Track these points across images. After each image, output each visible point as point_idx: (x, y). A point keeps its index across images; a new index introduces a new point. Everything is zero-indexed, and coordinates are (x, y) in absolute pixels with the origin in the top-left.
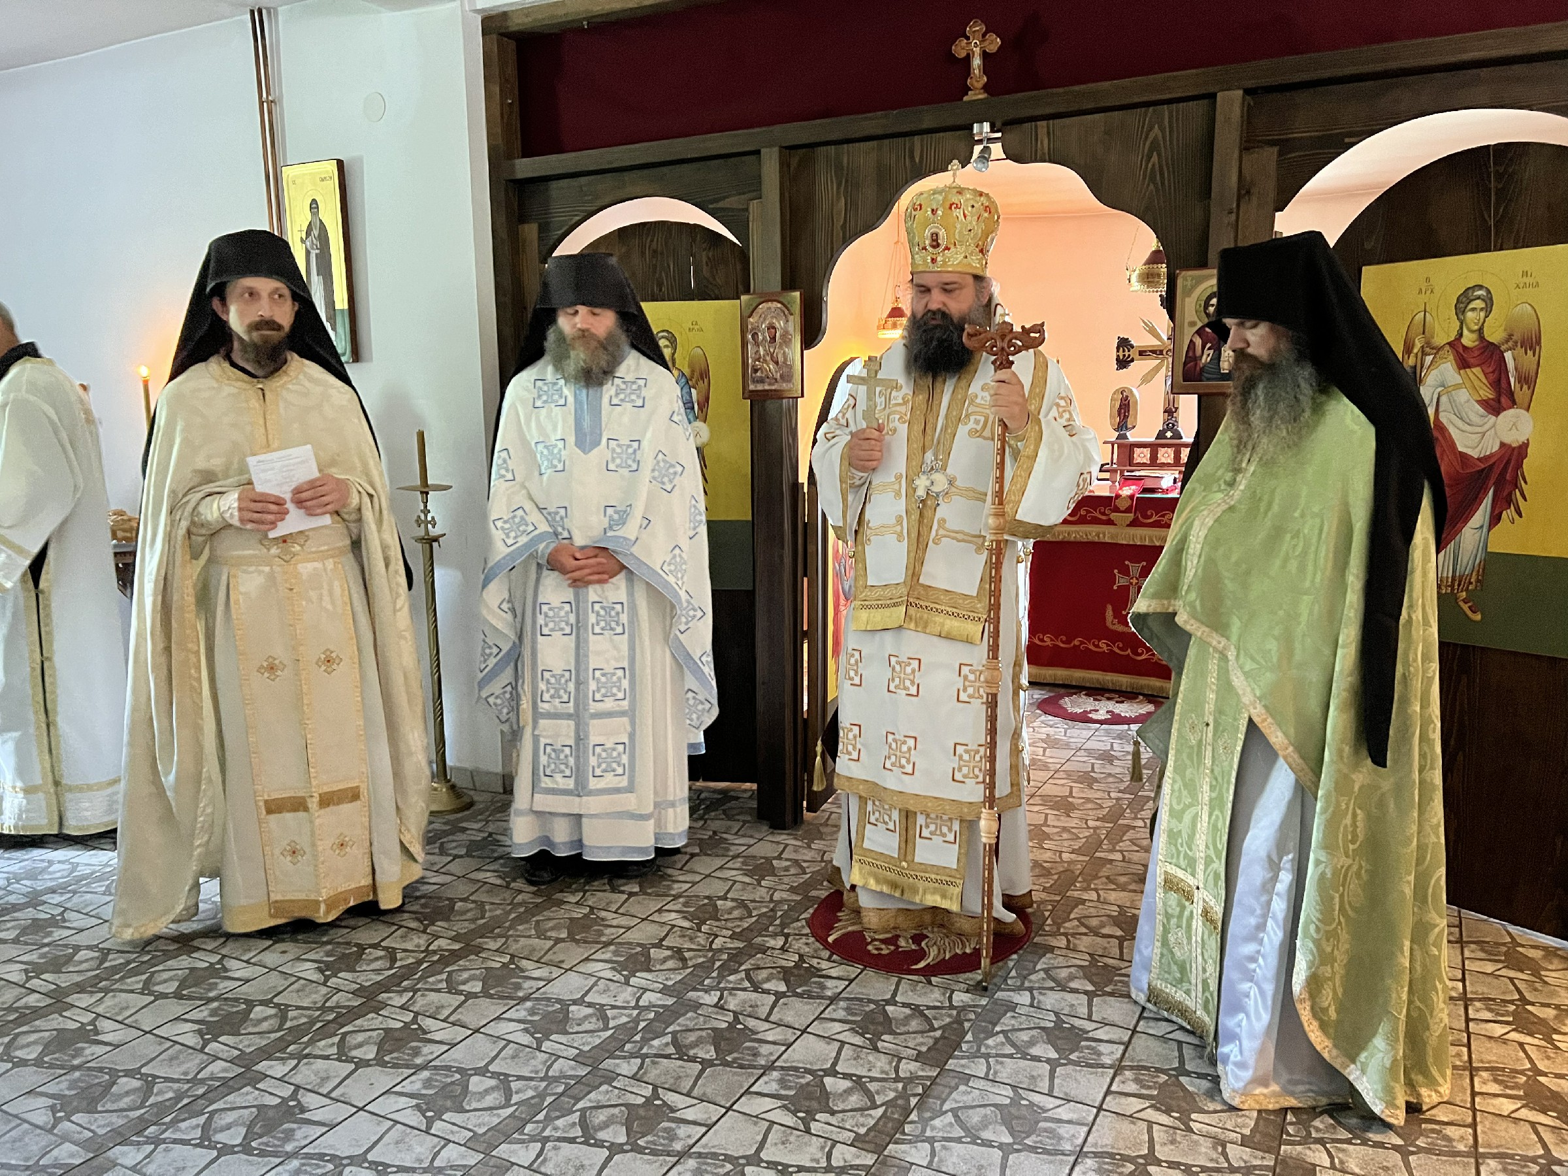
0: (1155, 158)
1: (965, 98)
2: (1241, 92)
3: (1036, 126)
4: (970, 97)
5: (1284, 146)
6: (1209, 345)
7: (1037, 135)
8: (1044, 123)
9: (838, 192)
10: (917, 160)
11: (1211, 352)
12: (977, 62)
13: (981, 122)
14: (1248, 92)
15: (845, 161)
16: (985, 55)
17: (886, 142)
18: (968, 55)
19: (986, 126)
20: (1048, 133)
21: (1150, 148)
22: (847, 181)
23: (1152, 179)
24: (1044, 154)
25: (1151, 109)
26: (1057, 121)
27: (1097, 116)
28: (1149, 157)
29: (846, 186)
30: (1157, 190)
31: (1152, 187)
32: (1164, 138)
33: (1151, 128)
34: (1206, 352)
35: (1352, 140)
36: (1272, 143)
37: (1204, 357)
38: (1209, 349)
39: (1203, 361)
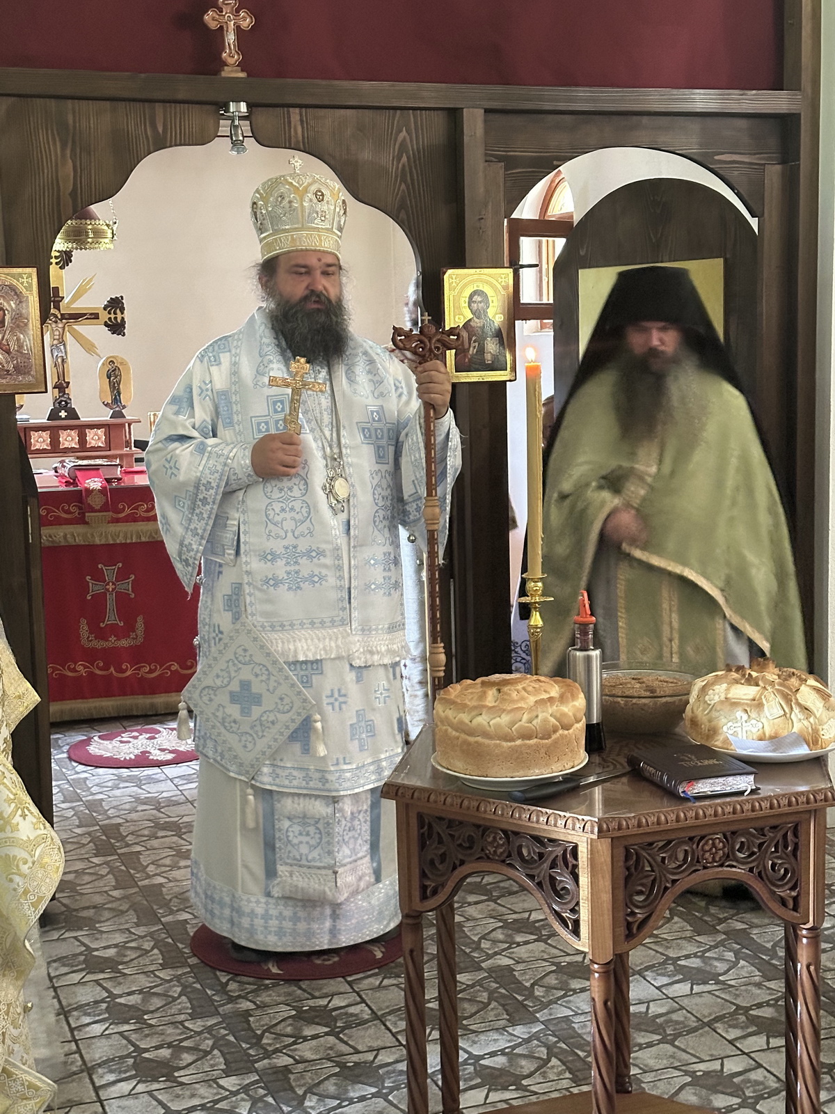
0: (404, 159)
1: (224, 74)
2: (483, 111)
3: (288, 112)
4: (227, 73)
5: (510, 162)
6: (474, 338)
7: (290, 123)
8: (297, 110)
9: (63, 155)
10: (160, 130)
11: (477, 344)
12: (231, 38)
13: (238, 101)
14: (487, 111)
15: (71, 121)
16: (238, 29)
17: (121, 105)
18: (221, 27)
19: (243, 107)
20: (302, 121)
21: (399, 149)
22: (74, 142)
23: (404, 180)
24: (298, 142)
25: (398, 112)
26: (309, 110)
27: (349, 112)
28: (399, 160)
29: (73, 150)
30: (408, 188)
31: (403, 186)
32: (411, 141)
33: (401, 131)
34: (473, 345)
35: (558, 163)
36: (500, 159)
37: (471, 349)
38: (475, 342)
39: (471, 352)
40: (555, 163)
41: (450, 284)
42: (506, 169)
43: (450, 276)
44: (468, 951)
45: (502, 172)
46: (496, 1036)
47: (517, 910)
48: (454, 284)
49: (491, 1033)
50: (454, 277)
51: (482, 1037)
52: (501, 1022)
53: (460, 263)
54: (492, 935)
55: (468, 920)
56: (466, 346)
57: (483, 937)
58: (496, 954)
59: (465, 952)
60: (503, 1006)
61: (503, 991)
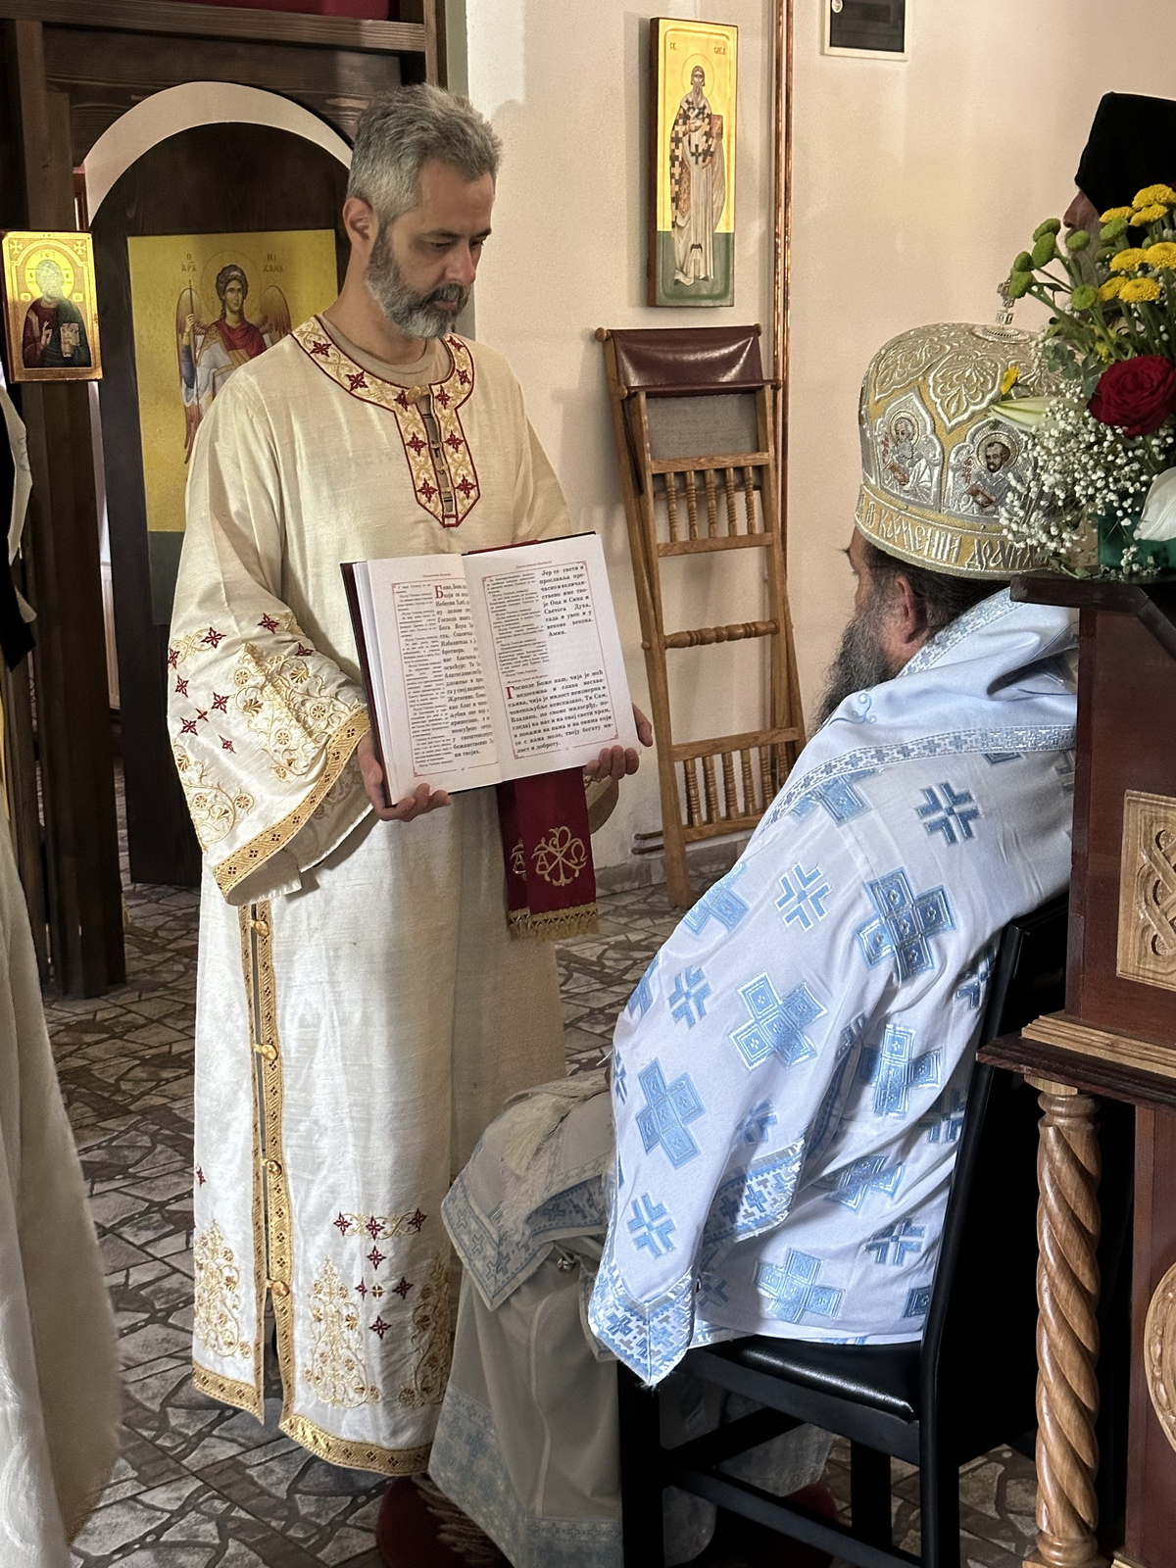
2: (40, 25)
5: (76, 94)
6: (46, 324)
11: (50, 331)
14: (46, 25)
34: (45, 332)
35: (138, 98)
36: (63, 87)
37: (44, 337)
38: (47, 328)
39: (43, 342)
40: (133, 97)
41: (11, 251)
42: (71, 104)
43: (10, 242)
44: (106, 1095)
45: (66, 104)
46: (176, 1179)
47: (152, 1044)
48: (16, 252)
49: (168, 1177)
50: (15, 242)
51: (160, 1183)
52: (176, 1165)
53: (23, 226)
54: (131, 1075)
55: (94, 1062)
56: (37, 333)
57: (121, 1078)
58: (143, 1094)
59: (104, 1098)
60: (173, 1147)
61: (167, 1132)
